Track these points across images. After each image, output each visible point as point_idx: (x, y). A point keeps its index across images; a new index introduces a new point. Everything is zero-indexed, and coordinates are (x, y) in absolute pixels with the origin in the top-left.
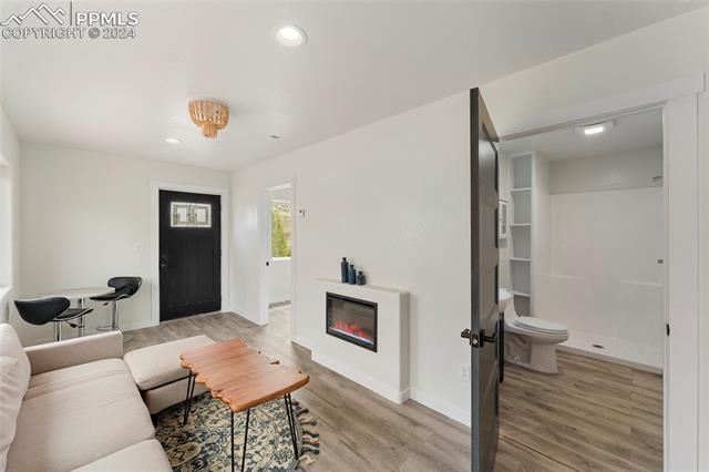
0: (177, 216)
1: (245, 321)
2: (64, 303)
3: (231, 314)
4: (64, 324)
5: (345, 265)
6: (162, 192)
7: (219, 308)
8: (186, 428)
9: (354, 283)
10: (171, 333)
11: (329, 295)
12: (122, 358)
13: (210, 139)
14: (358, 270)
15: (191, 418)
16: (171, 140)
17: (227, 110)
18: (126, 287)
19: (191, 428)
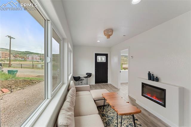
0: (98, 59)
1: (114, 87)
2: (80, 77)
3: (110, 84)
4: (80, 82)
5: (149, 74)
6: (96, 54)
7: (107, 82)
8: (103, 113)
9: (154, 80)
10: (98, 87)
11: (143, 83)
12: (90, 91)
13: (108, 39)
14: (155, 76)
15: (104, 110)
16: (98, 41)
17: (113, 30)
18: (89, 75)
19: (104, 113)
